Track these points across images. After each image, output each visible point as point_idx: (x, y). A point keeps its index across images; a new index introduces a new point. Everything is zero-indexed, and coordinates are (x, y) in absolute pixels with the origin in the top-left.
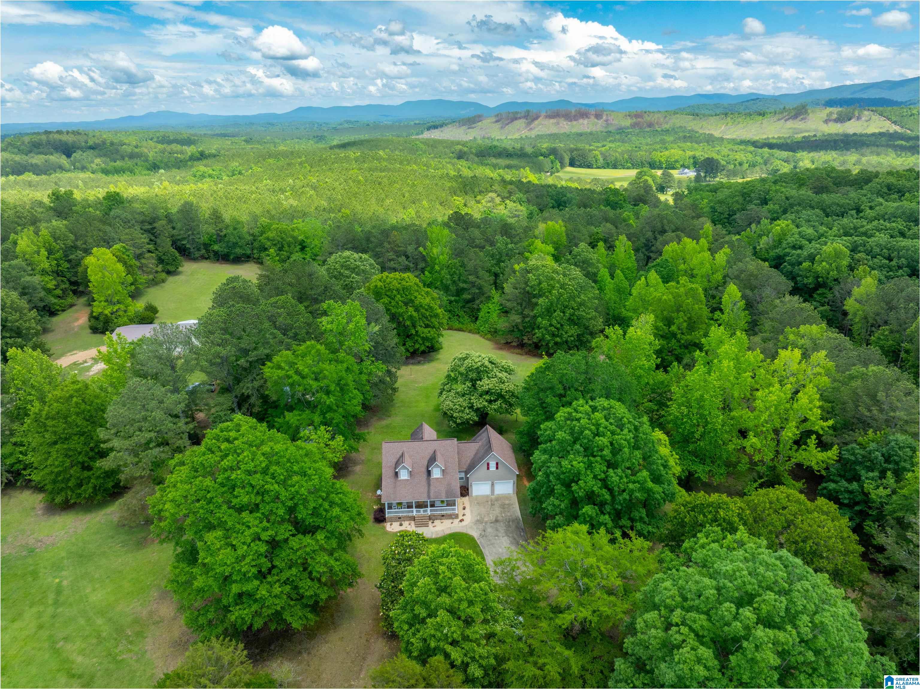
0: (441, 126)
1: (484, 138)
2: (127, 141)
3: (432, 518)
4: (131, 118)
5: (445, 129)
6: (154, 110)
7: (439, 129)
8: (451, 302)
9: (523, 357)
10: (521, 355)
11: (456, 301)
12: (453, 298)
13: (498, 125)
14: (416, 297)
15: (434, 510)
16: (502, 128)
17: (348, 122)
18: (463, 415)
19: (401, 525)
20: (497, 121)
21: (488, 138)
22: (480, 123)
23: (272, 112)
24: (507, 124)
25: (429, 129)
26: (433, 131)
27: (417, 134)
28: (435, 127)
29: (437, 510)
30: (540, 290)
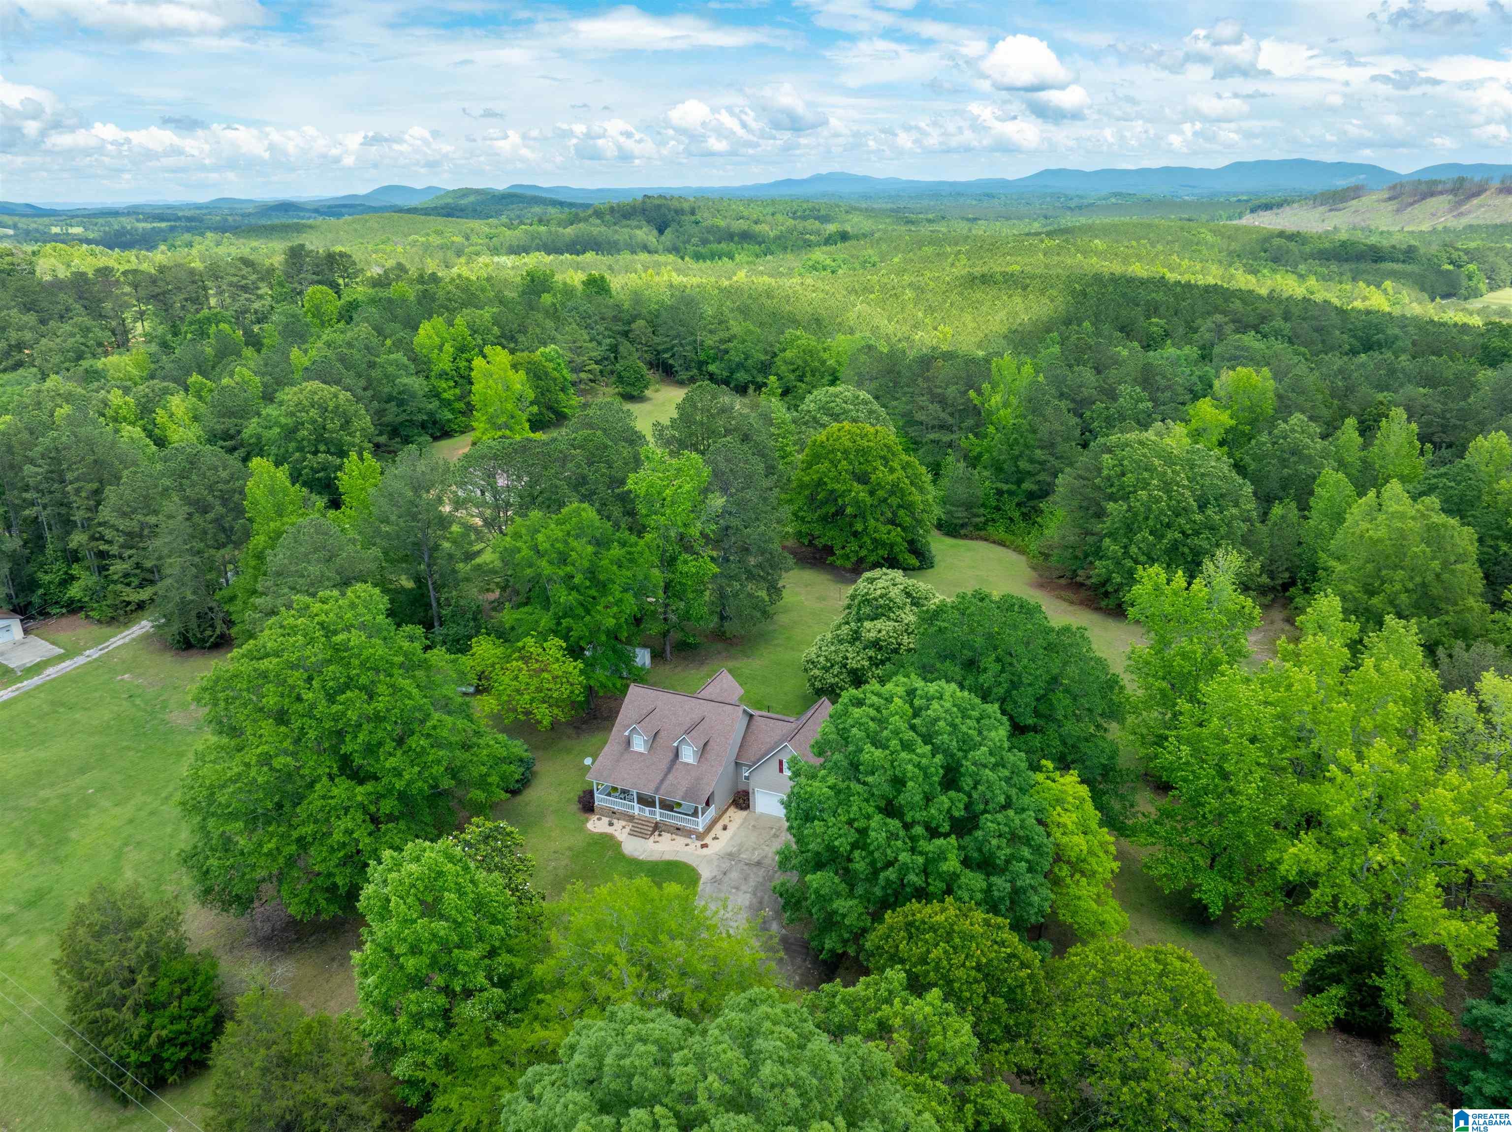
0: (1280, 205)
1: (1354, 229)
2: (746, 214)
3: (657, 828)
4: (789, 182)
5: (1287, 211)
6: (824, 170)
7: (1275, 211)
8: (1000, 493)
9: (1071, 608)
10: (1072, 603)
11: (1011, 493)
12: (1005, 487)
13: (1392, 206)
14: (875, 469)
15: (668, 816)
16: (1398, 210)
17: (1115, 195)
18: (827, 676)
19: (611, 824)
20: (1390, 199)
21: (1362, 229)
22: (1354, 202)
23: (998, 176)
24: (1412, 204)
25: (1253, 211)
26: (1261, 213)
27: (1230, 218)
28: (1267, 207)
29: (673, 818)
30: (1122, 488)
